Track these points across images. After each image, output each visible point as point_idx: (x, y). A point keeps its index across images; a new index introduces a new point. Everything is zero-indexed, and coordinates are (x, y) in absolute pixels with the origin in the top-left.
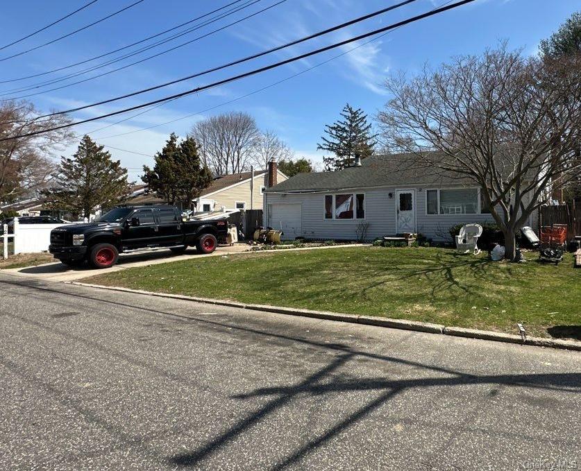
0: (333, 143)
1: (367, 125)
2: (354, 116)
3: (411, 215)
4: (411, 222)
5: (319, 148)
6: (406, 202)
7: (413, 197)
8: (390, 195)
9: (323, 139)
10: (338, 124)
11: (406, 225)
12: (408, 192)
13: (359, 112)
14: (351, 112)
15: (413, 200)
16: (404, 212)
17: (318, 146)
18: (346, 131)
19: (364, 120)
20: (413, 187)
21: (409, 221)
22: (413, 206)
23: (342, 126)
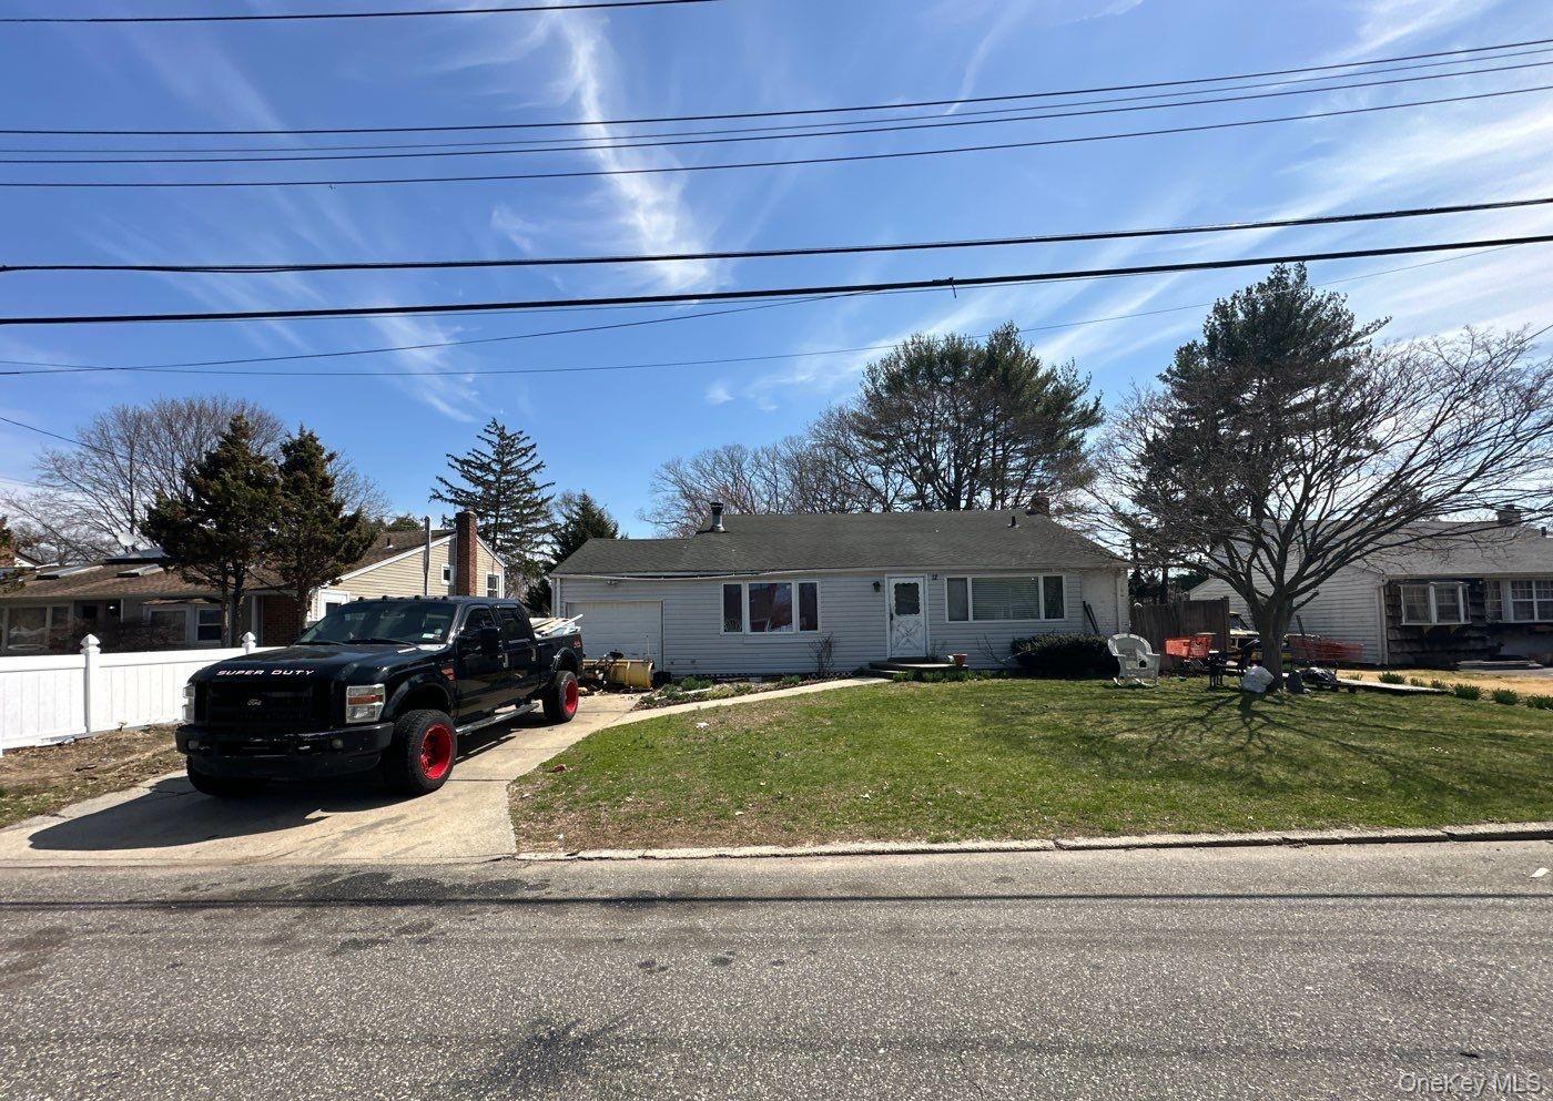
0: (463, 491)
1: (535, 462)
2: (507, 445)
3: (918, 623)
4: (918, 636)
5: (434, 497)
6: (907, 600)
7: (921, 589)
8: (877, 586)
9: (441, 480)
10: (476, 454)
11: (908, 641)
12: (912, 581)
13: (522, 437)
14: (502, 436)
15: (921, 595)
16: (904, 618)
17: (432, 493)
18: (494, 471)
19: (530, 454)
20: (920, 571)
21: (911, 634)
22: (922, 608)
23: (486, 460)
